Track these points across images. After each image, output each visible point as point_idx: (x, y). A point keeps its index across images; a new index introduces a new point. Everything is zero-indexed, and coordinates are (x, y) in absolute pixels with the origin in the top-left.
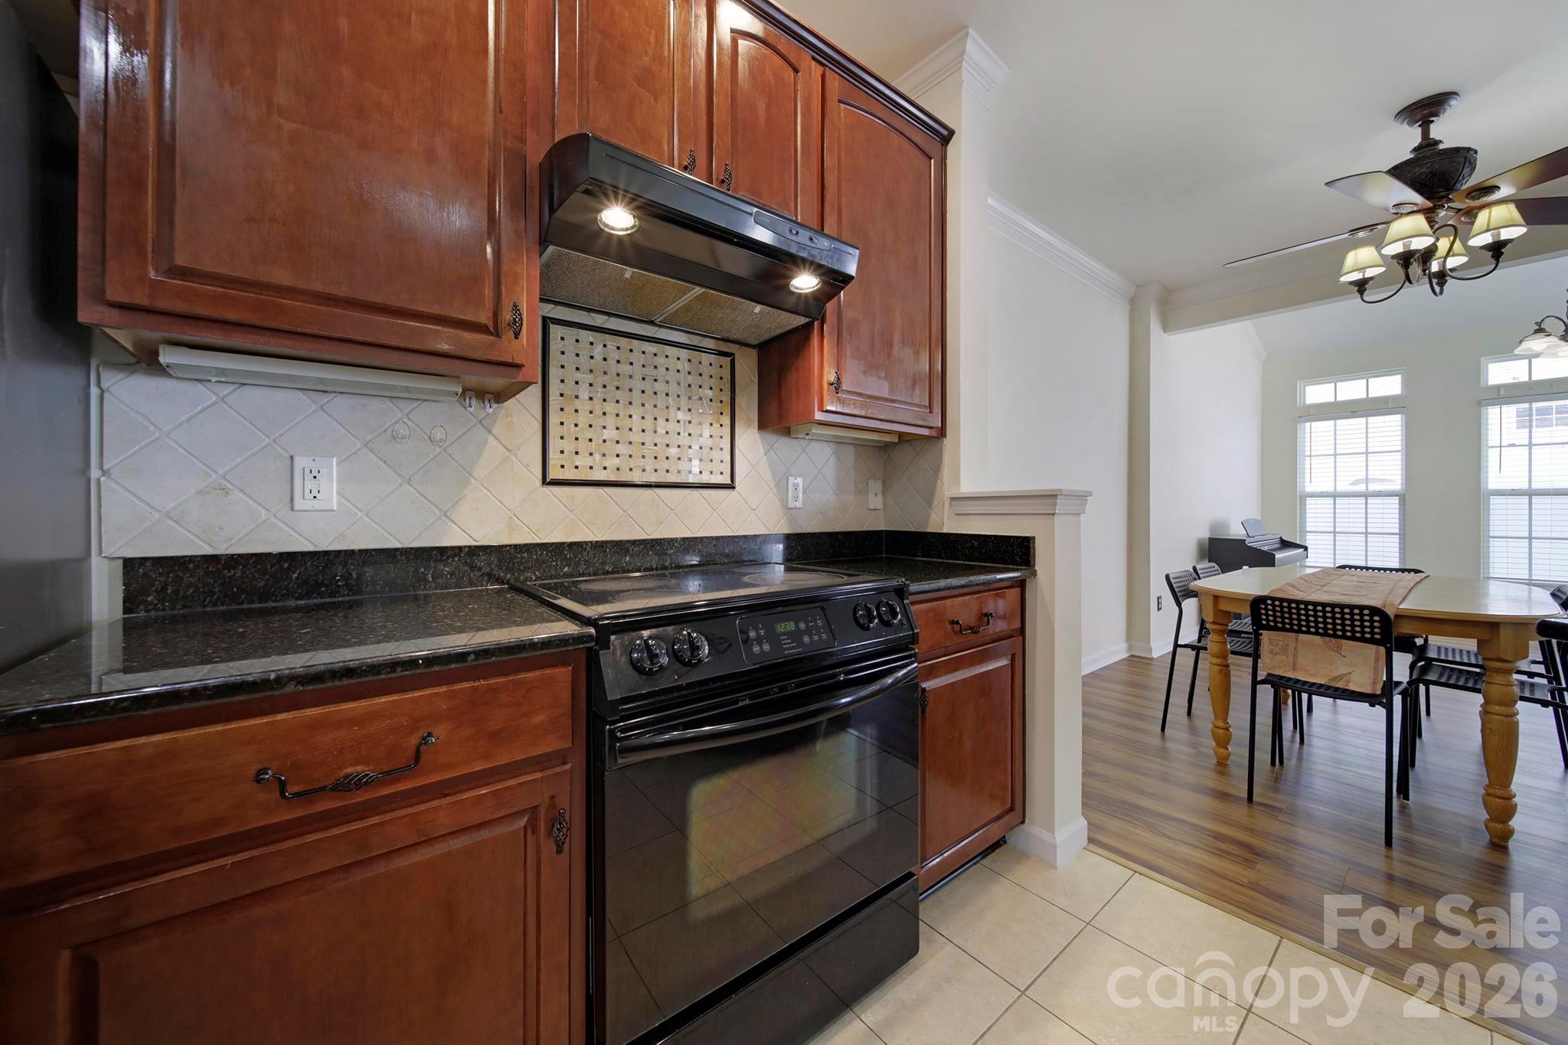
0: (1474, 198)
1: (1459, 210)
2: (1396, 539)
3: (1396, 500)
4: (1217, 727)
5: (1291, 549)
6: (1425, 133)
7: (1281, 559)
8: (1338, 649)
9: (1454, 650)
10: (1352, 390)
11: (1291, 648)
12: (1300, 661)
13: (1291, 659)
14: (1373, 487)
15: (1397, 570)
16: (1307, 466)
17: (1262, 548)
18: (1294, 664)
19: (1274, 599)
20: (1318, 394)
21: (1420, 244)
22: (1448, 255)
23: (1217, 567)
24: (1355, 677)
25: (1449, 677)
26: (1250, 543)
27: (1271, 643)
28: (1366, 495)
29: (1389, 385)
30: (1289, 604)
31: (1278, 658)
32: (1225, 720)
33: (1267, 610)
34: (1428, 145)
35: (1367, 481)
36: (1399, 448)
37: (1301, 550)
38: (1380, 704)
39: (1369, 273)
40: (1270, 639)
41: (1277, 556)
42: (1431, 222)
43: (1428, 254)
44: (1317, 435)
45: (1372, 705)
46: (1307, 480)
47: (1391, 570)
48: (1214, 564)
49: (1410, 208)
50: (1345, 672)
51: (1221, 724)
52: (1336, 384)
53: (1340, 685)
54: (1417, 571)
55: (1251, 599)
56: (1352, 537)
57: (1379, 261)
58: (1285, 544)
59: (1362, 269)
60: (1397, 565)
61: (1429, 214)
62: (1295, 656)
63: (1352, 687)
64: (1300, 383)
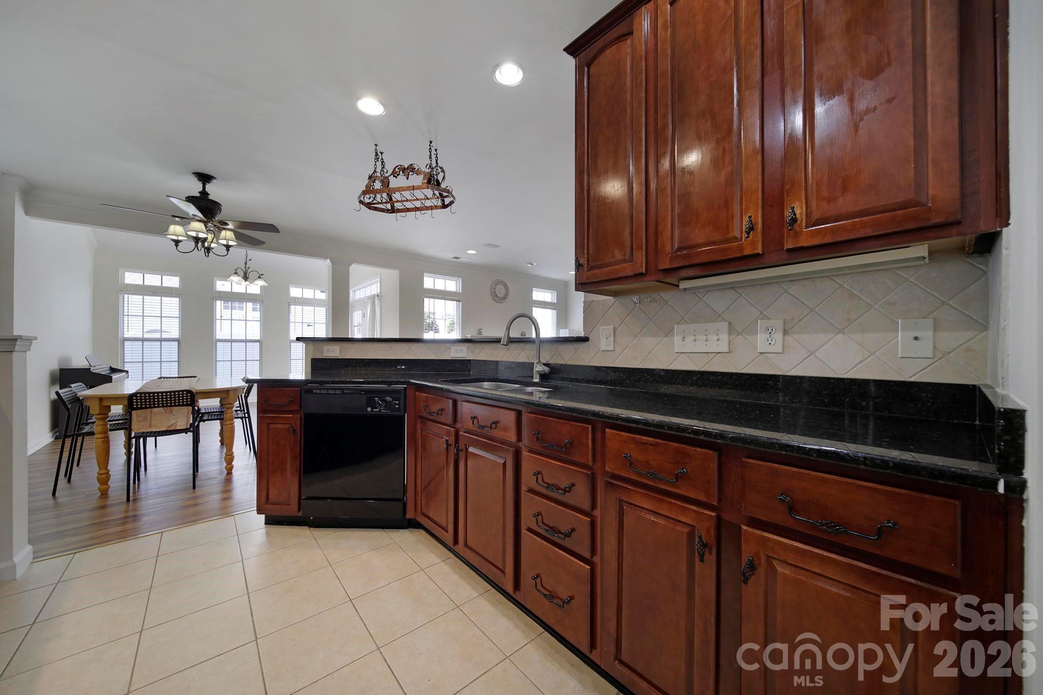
0: (221, 224)
1: (215, 226)
2: (176, 364)
3: (176, 343)
4: (101, 474)
5: (118, 373)
6: (204, 188)
7: (116, 378)
8: (171, 412)
9: (213, 408)
10: (153, 280)
11: (149, 417)
12: (154, 422)
13: (148, 422)
14: (165, 336)
15: (178, 378)
16: (126, 322)
17: (102, 373)
18: (150, 424)
19: (141, 393)
20: (132, 278)
21: (202, 235)
22: (212, 242)
23: (83, 385)
24: (179, 423)
25: (211, 417)
26: (93, 370)
27: (137, 416)
28: (161, 340)
29: (173, 282)
30: (149, 395)
31: (142, 423)
32: (106, 468)
33: (137, 399)
34: (204, 193)
35: (161, 331)
36: (178, 316)
37: (124, 373)
38: (190, 431)
39: (180, 238)
40: (137, 415)
41: (113, 377)
42: (206, 227)
43: (205, 240)
44: (133, 303)
45: (186, 433)
46: (126, 330)
47: (175, 378)
48: (82, 384)
49: (199, 219)
50: (174, 422)
51: (103, 471)
52: (144, 275)
53: (172, 428)
54: (194, 377)
55: (127, 396)
56: (153, 364)
57: (185, 235)
58: (114, 370)
59: (178, 236)
60: (177, 376)
61: (205, 223)
62: (151, 420)
63: (178, 428)
64: (121, 270)
